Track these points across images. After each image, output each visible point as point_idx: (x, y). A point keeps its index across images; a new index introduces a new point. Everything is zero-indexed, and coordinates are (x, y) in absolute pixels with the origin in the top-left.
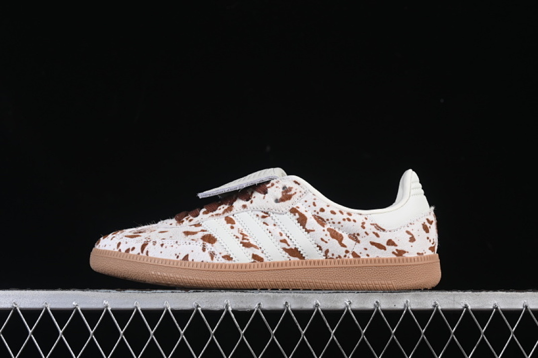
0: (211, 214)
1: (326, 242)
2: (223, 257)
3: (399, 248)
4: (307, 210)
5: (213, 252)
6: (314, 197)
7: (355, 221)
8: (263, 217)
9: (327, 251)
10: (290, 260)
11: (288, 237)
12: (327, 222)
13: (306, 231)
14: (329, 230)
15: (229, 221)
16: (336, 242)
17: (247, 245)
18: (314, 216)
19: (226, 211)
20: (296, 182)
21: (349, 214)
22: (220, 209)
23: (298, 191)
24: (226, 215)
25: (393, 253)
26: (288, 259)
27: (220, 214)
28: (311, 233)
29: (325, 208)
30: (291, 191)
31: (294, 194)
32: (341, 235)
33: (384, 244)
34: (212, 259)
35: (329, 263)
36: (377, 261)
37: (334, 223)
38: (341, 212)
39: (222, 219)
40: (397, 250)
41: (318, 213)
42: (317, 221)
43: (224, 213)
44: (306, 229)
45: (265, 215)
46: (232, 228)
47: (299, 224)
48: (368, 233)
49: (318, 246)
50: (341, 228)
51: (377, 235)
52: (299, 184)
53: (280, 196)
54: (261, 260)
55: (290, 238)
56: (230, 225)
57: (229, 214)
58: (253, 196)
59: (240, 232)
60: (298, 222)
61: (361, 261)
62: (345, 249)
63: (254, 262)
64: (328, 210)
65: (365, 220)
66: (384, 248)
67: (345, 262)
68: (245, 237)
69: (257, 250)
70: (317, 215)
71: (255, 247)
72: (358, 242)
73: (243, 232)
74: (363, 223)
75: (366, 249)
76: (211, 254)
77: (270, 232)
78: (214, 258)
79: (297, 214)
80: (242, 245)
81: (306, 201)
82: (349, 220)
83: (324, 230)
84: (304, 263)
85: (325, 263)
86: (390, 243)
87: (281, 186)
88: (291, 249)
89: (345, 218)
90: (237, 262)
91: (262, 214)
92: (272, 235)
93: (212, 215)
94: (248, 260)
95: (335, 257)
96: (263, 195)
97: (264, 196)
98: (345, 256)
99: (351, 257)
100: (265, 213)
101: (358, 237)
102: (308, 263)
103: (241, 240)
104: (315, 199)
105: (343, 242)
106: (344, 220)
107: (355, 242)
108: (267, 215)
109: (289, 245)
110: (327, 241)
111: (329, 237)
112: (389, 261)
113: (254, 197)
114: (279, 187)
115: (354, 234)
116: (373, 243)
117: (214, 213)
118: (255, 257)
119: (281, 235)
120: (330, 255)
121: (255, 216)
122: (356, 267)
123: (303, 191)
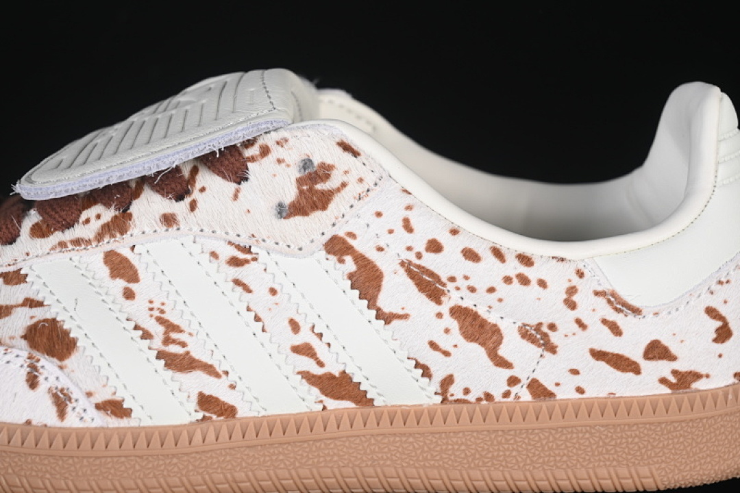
0: (57, 237)
1: (447, 354)
2: (98, 407)
3: (682, 366)
4: (382, 245)
5: (62, 391)
6: (408, 200)
7: (542, 284)
8: (235, 262)
9: (448, 381)
10: (324, 408)
11: (320, 335)
12: (450, 286)
13: (377, 317)
14: (457, 312)
15: (120, 267)
16: (477, 351)
17: (181, 363)
18: (406, 265)
19: (108, 230)
20: (346, 147)
21: (525, 260)
22: (87, 221)
23: (351, 179)
24: (109, 244)
25: (663, 381)
26: (320, 407)
27: (89, 242)
28: (395, 323)
29: (444, 238)
30: (328, 177)
31: (338, 190)
32: (496, 330)
33: (636, 355)
34: (62, 414)
35: (452, 418)
36: (610, 410)
37: (472, 290)
38: (498, 254)
39: (94, 258)
40: (675, 372)
41: (419, 256)
42: (418, 285)
43: (99, 237)
44: (378, 310)
45: (241, 256)
46: (129, 295)
47: (357, 292)
48: (585, 321)
49: (417, 365)
50: (496, 304)
51: (615, 329)
52: (356, 154)
53: (290, 194)
54: (228, 411)
55: (325, 339)
56: (121, 284)
57: (120, 245)
58: (198, 185)
59: (156, 313)
60: (353, 287)
61: (557, 411)
62: (507, 373)
63: (204, 418)
64: (453, 247)
65: (576, 281)
66: (634, 368)
67: (505, 416)
68: (174, 335)
69: (212, 379)
70: (418, 262)
71: (209, 369)
72: (552, 349)
73: (166, 315)
74: (572, 290)
75: (575, 372)
76: (55, 396)
77: (257, 319)
78: (69, 409)
79: (348, 259)
80: (162, 362)
81: (379, 214)
82: (524, 280)
83: (439, 315)
84: (372, 420)
85: (439, 418)
86: (656, 351)
87: (293, 156)
88: (330, 377)
89: (512, 274)
90: (147, 423)
91: (230, 252)
92: (263, 330)
93: (62, 245)
94: (185, 413)
95: (471, 398)
96: (233, 186)
97: (237, 191)
98: (507, 394)
99: (526, 396)
100: (238, 247)
101: (550, 333)
102: (385, 420)
103: (157, 343)
104: (409, 208)
105: (503, 352)
106: (508, 280)
107: (540, 350)
108: (248, 257)
109: (321, 364)
110: (449, 348)
111: (456, 336)
112: (648, 407)
113: (203, 190)
114: (288, 160)
115: (540, 324)
116: (598, 355)
117: (69, 235)
118: (206, 402)
119: (295, 326)
120: (456, 391)
121: (207, 256)
122: (542, 429)
123: (370, 179)
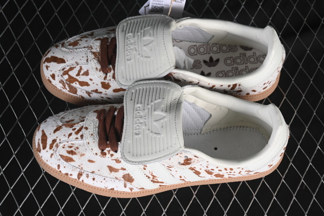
2: (139, 189)
4: (201, 169)
5: (132, 188)
6: (208, 163)
7: (234, 172)
8: (169, 167)
14: (215, 175)
17: (156, 182)
18: (206, 171)
20: (195, 156)
21: (231, 169)
23: (196, 161)
29: (215, 168)
30: (191, 160)
31: (193, 162)
34: (131, 191)
38: (226, 169)
41: (209, 170)
42: (208, 173)
44: (199, 176)
46: (145, 169)
47: (195, 174)
48: (242, 174)
52: (197, 157)
53: (182, 162)
54: (165, 186)
55: (187, 178)
59: (151, 174)
63: (160, 187)
65: (241, 170)
68: (155, 178)
69: (162, 183)
73: (153, 174)
74: (240, 172)
76: (130, 189)
78: (133, 190)
79: (194, 171)
80: (152, 182)
81: (201, 165)
82: (231, 172)
83: (211, 176)
89: (228, 172)
90: (148, 189)
91: (167, 165)
92: (174, 177)
94: (156, 187)
97: (170, 159)
100: (169, 165)
103: (151, 179)
104: (208, 165)
114: (182, 157)
119: (181, 177)
123: (200, 160)
